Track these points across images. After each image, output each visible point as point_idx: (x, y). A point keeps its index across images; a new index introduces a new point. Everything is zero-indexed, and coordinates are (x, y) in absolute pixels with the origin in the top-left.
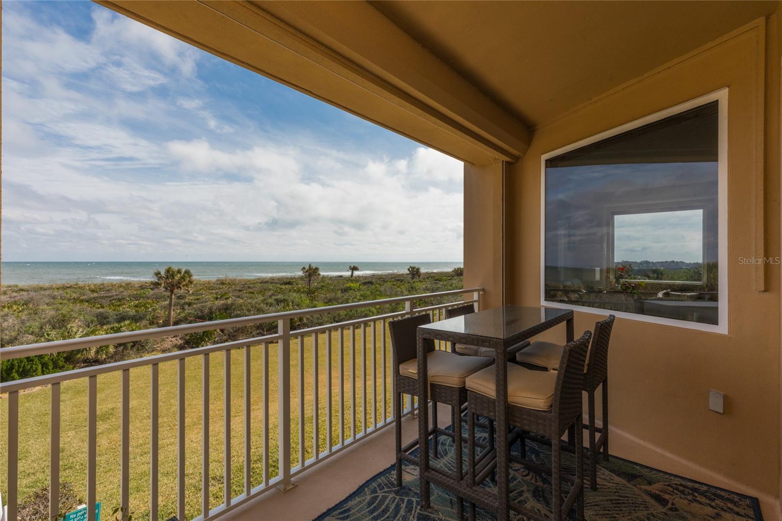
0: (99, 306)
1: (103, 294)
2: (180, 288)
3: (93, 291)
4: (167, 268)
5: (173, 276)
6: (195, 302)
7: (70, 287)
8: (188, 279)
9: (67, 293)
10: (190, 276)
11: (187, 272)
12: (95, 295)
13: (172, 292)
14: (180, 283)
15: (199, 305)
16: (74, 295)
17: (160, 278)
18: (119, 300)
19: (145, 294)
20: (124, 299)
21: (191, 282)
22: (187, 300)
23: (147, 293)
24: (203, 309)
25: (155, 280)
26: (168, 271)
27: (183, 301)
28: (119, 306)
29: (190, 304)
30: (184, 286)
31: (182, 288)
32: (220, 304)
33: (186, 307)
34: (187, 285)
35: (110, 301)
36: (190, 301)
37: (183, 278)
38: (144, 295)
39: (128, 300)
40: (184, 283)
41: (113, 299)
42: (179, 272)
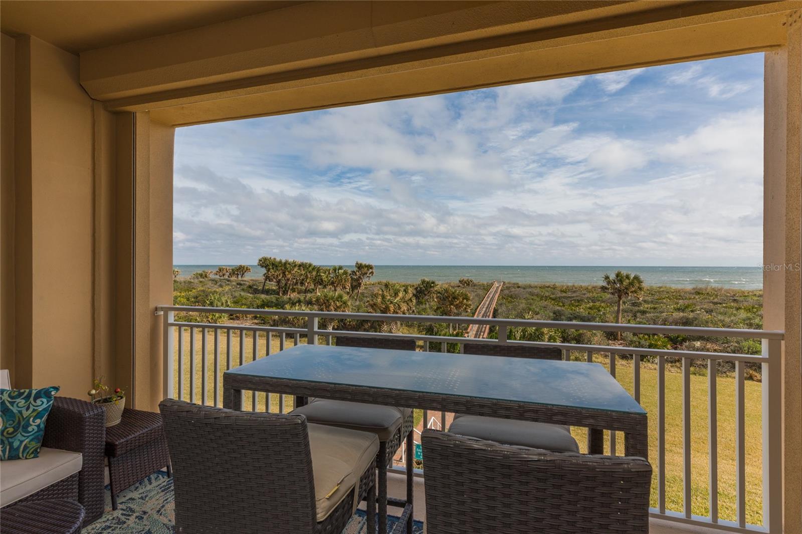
0: (561, 304)
1: (569, 294)
2: (628, 294)
3: (562, 291)
4: (616, 272)
5: (621, 281)
6: (650, 311)
7: (548, 287)
8: (638, 285)
9: (542, 292)
10: (640, 282)
11: (636, 278)
12: (564, 294)
13: (620, 297)
14: (627, 289)
15: (652, 315)
16: (547, 294)
17: (609, 283)
18: (578, 301)
19: (601, 297)
20: (582, 300)
21: (640, 289)
22: (642, 308)
23: (603, 297)
24: (656, 320)
25: (605, 284)
26: (618, 275)
27: (637, 308)
28: (577, 306)
29: (644, 312)
30: (632, 292)
31: (630, 294)
32: (678, 317)
33: (638, 315)
34: (635, 292)
35: (571, 301)
36: (645, 309)
37: (631, 284)
38: (600, 299)
39: (586, 302)
40: (633, 289)
41: (573, 300)
42: (628, 277)
